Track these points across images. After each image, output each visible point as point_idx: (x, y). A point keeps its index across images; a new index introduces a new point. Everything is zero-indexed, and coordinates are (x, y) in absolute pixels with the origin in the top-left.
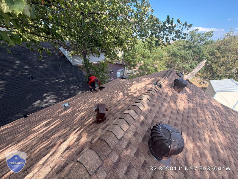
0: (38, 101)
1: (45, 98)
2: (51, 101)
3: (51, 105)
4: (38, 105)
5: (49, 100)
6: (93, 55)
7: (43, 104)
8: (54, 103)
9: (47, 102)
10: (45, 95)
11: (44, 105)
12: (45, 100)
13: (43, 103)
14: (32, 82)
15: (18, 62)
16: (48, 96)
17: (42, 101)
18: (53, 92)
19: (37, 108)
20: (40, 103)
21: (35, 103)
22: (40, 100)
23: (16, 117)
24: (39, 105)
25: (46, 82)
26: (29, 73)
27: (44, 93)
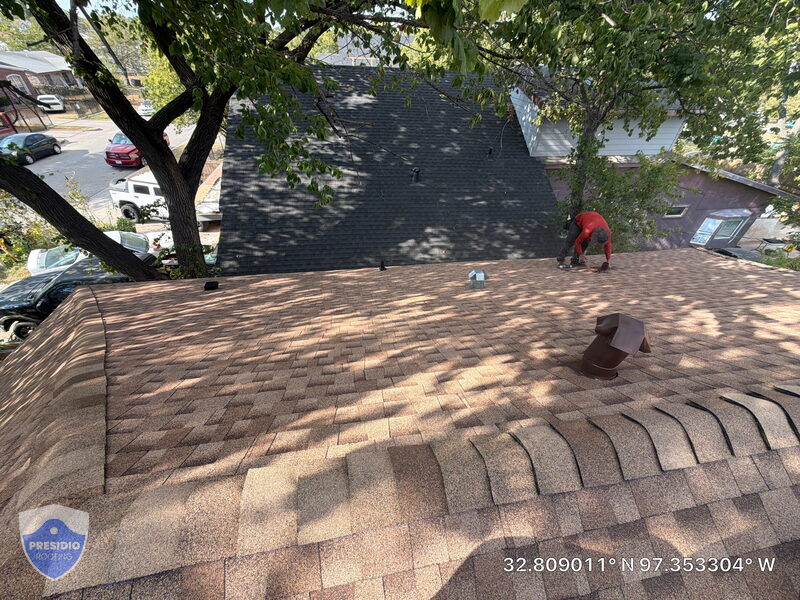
0: (411, 242)
1: (426, 238)
2: (436, 251)
3: (432, 261)
4: (408, 249)
5: (433, 247)
6: (626, 127)
7: (417, 253)
8: (442, 259)
9: (426, 251)
10: (429, 230)
11: (420, 256)
12: (425, 244)
13: (418, 249)
14: (414, 188)
15: (403, 129)
16: (435, 236)
17: (418, 243)
18: (449, 229)
19: (404, 256)
20: (412, 248)
21: (403, 245)
22: (415, 239)
23: (364, 262)
24: (408, 252)
25: (441, 196)
26: (415, 161)
27: (428, 225)
